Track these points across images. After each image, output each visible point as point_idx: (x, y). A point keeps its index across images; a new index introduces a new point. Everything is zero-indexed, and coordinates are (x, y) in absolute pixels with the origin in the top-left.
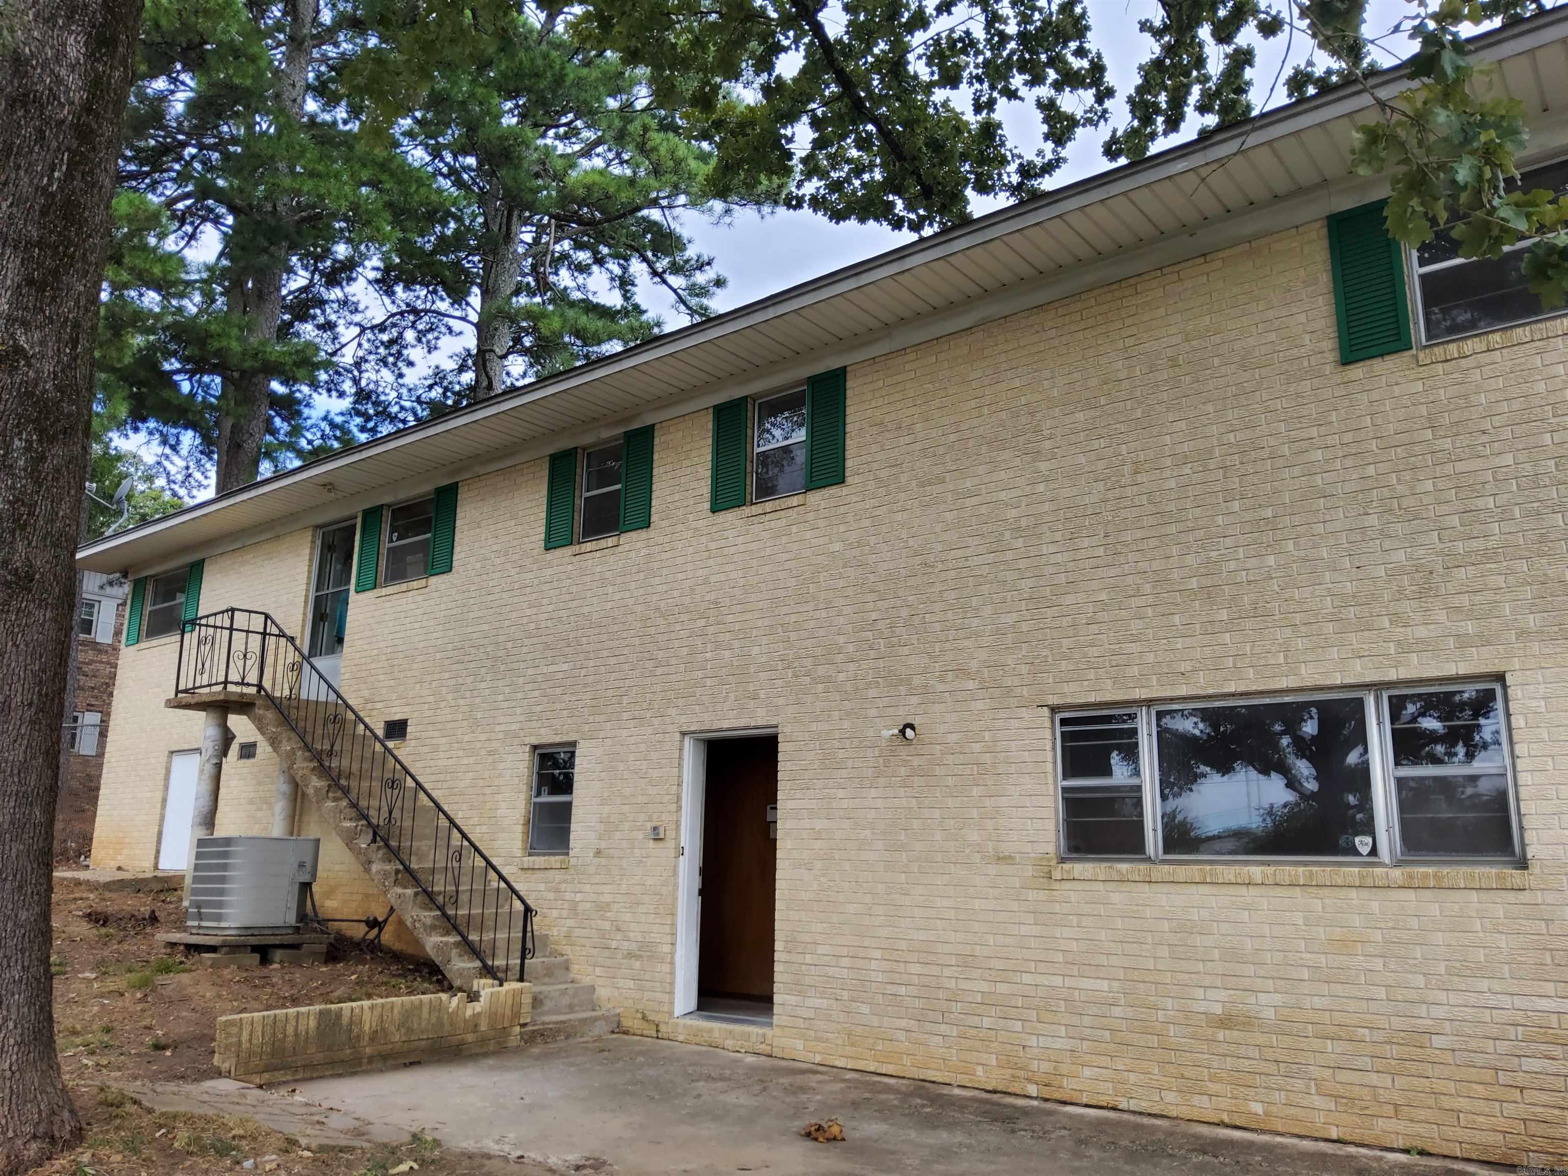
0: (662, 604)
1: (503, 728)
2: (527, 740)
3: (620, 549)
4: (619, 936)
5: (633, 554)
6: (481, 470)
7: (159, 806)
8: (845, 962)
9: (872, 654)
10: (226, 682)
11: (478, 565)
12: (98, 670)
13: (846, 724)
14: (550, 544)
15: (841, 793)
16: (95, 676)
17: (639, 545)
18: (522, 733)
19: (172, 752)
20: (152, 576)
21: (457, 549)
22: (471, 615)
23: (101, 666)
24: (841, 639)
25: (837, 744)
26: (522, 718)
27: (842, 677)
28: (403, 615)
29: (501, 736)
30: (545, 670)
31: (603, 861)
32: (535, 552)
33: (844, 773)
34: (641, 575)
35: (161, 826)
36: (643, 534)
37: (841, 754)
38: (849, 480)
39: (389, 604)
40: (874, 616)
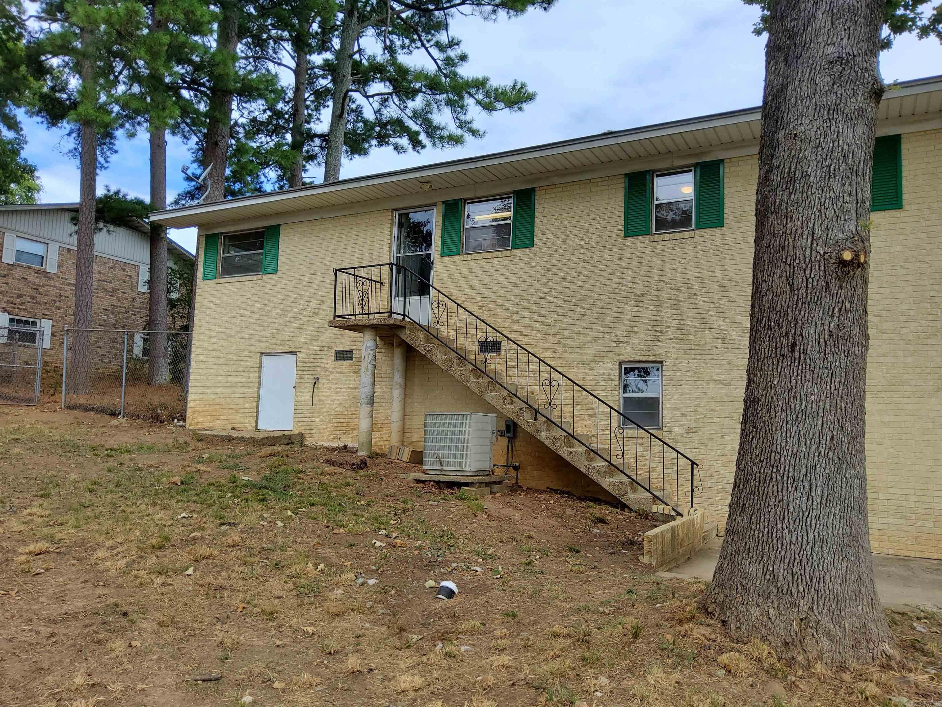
0: (738, 278)
1: (592, 350)
2: (616, 358)
3: (696, 240)
4: (714, 480)
5: (708, 244)
6: (556, 180)
7: (256, 388)
8: (913, 498)
9: (931, 317)
10: (391, 313)
11: (559, 244)
12: (48, 291)
13: (910, 359)
14: (627, 234)
15: (906, 400)
16: (47, 295)
17: (713, 238)
18: (611, 354)
19: (262, 354)
20: (222, 233)
21: (537, 232)
22: (555, 277)
23: (49, 288)
24: (904, 307)
25: (901, 371)
26: (611, 344)
27: (904, 330)
28: (489, 273)
29: (591, 355)
30: (630, 315)
31: (694, 435)
32: (613, 238)
33: (908, 389)
34: (718, 258)
35: (258, 401)
36: (718, 231)
37: (906, 377)
38: (906, 207)
39: (474, 266)
40: (932, 294)
